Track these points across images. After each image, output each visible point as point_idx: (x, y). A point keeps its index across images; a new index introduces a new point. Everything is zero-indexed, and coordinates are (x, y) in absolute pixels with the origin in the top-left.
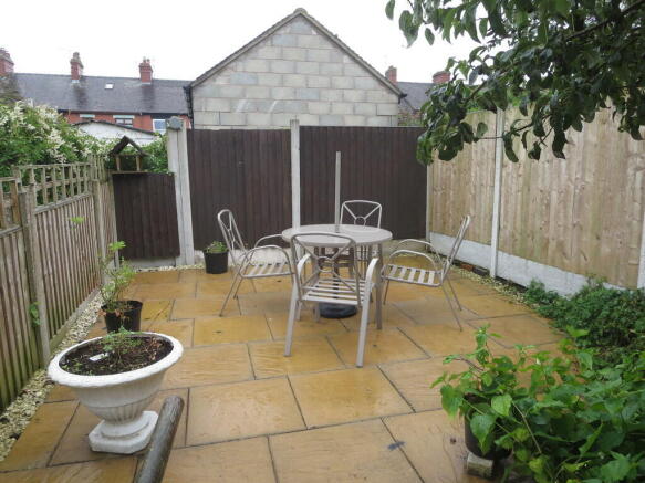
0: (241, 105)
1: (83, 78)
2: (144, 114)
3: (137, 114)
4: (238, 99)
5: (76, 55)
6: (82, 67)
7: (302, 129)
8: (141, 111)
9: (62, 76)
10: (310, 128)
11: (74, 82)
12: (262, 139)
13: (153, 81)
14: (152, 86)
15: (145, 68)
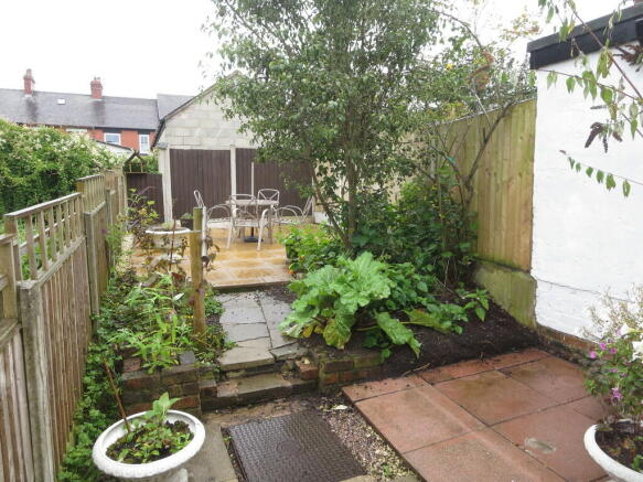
0: (198, 132)
1: (35, 93)
2: (96, 128)
3: (89, 129)
4: (195, 127)
5: (29, 71)
6: (34, 82)
7: (237, 150)
8: (93, 125)
9: (14, 90)
10: (242, 149)
11: (27, 96)
12: (214, 155)
13: (104, 98)
14: (103, 102)
15: (96, 86)
